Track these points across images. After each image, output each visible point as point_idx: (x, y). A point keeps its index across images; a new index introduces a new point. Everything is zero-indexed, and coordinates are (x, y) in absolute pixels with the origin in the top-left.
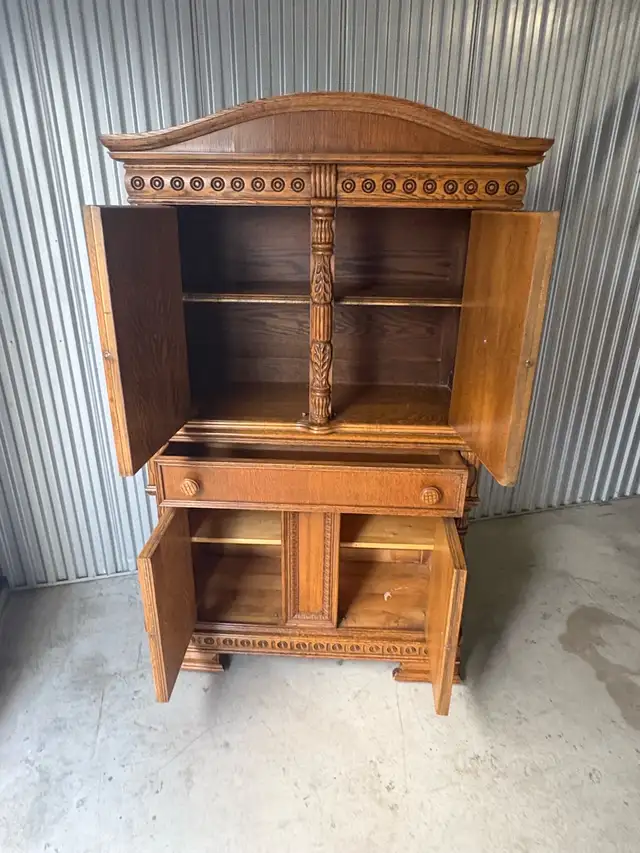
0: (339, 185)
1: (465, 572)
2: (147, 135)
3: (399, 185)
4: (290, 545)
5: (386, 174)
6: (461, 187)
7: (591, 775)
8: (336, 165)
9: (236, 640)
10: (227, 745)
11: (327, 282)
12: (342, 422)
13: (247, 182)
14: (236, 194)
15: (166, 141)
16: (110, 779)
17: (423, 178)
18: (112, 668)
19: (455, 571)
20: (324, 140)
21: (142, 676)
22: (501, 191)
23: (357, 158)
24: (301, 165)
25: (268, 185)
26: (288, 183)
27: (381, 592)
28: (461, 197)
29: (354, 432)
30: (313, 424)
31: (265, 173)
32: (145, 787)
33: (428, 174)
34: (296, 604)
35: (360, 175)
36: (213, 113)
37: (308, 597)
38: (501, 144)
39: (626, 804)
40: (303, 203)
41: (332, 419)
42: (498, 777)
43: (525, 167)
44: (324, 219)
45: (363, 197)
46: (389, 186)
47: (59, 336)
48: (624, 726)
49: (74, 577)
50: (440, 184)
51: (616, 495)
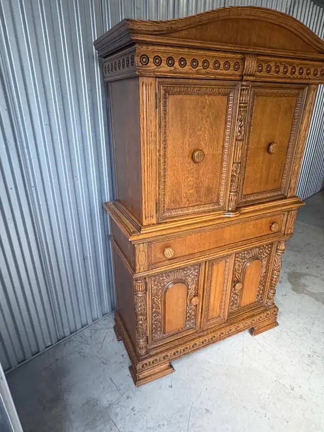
3: (281, 69)
5: (276, 62)
6: (305, 71)
8: (259, 55)
13: (211, 62)
14: (204, 71)
17: (291, 66)
18: (104, 402)
20: (254, 39)
21: (128, 397)
22: (318, 74)
24: (239, 53)
25: (221, 66)
26: (231, 64)
28: (304, 77)
31: (221, 58)
33: (293, 64)
35: (265, 62)
37: (213, 309)
40: (238, 78)
44: (245, 88)
45: (266, 75)
46: (277, 70)
50: (297, 69)
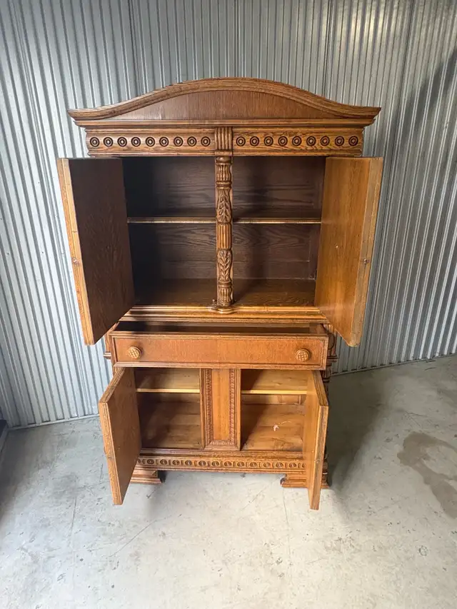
0: (235, 141)
1: (327, 408)
2: (100, 109)
3: (276, 141)
4: (206, 392)
5: (266, 133)
6: (318, 141)
7: (420, 550)
8: (232, 127)
9: (169, 461)
10: (164, 534)
11: (227, 208)
12: (240, 305)
13: (171, 140)
14: (163, 149)
15: (114, 113)
16: (82, 560)
17: (292, 135)
18: (81, 483)
19: (320, 407)
20: (223, 111)
21: (103, 488)
22: (346, 143)
23: (246, 122)
24: (208, 128)
25: (185, 142)
26: (199, 140)
27: (271, 425)
28: (319, 148)
29: (249, 312)
30: (221, 307)
31: (183, 134)
32: (106, 565)
33: (296, 133)
34: (211, 434)
35: (248, 134)
36: (147, 93)
37: (220, 429)
38: (345, 111)
39: (445, 569)
40: (209, 154)
41: (233, 303)
42: (354, 553)
43: (362, 127)
44: (224, 164)
45: (250, 148)
46: (268, 141)
47: (41, 249)
48: (444, 515)
49: (55, 419)
50: (304, 139)
51: (437, 355)
